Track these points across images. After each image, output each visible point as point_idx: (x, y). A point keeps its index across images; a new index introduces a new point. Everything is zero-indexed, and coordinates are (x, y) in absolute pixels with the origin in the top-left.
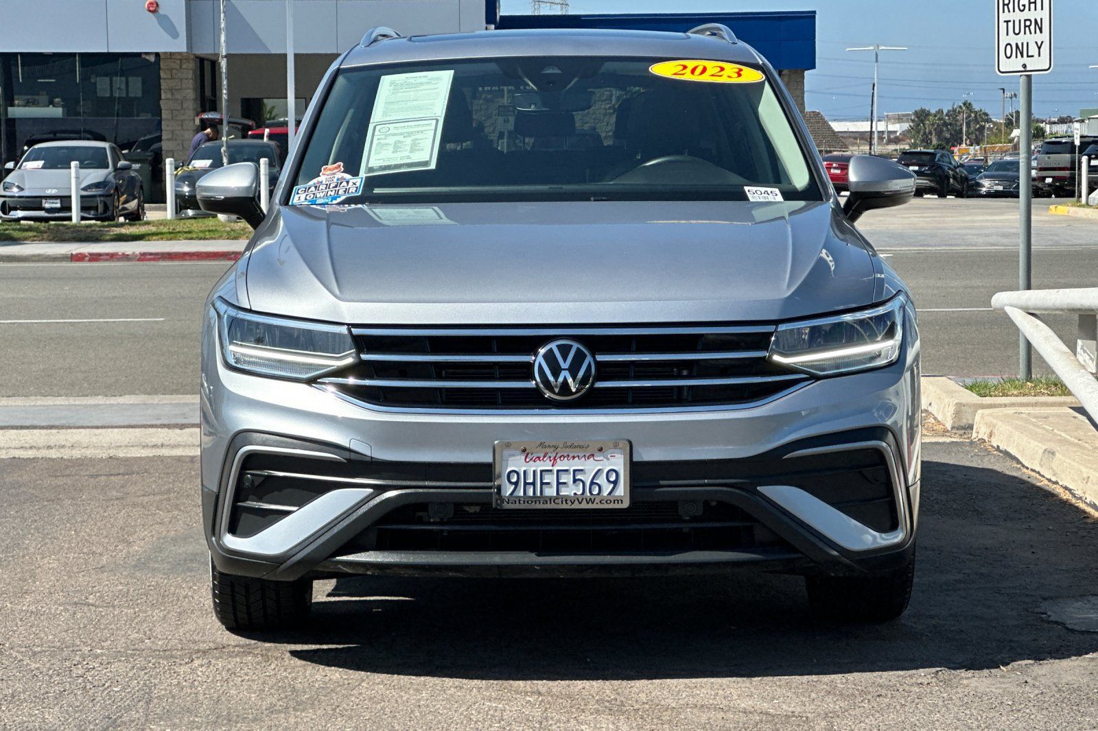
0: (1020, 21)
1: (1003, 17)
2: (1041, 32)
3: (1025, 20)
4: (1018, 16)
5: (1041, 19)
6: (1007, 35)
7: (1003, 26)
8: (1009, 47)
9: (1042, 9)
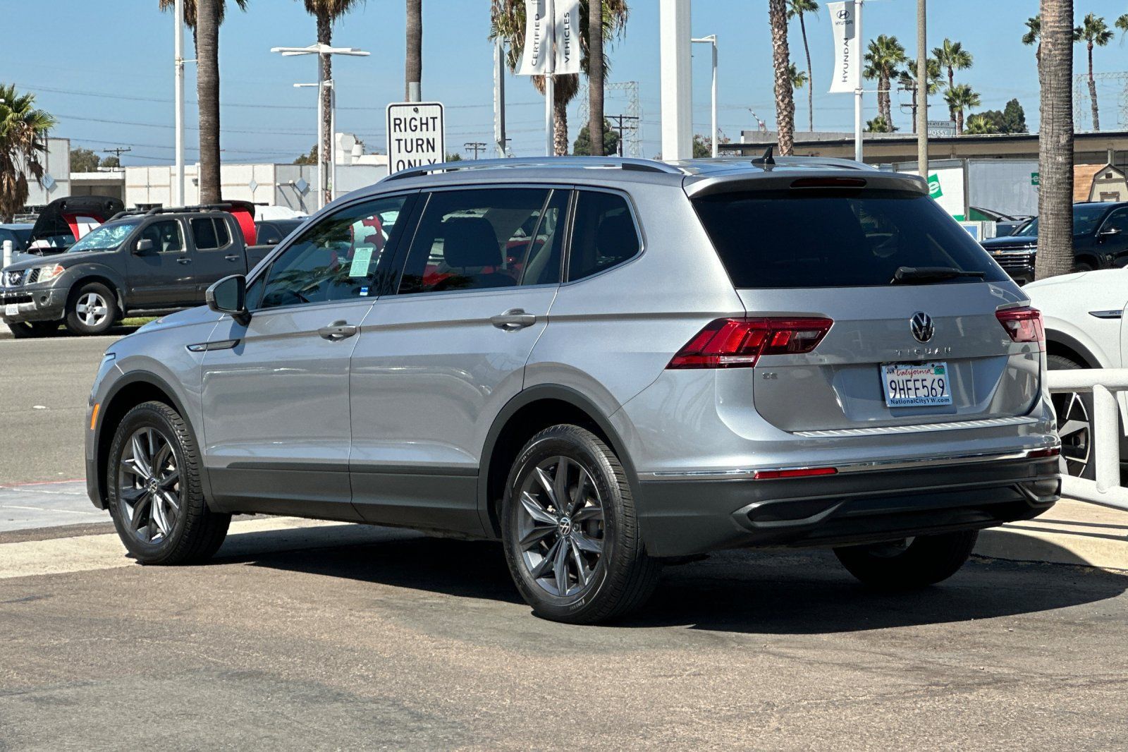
0: (412, 140)
1: (395, 136)
2: (434, 151)
3: (417, 140)
4: (409, 135)
5: (434, 139)
6: (399, 152)
7: (395, 144)
8: (401, 164)
9: (434, 130)
